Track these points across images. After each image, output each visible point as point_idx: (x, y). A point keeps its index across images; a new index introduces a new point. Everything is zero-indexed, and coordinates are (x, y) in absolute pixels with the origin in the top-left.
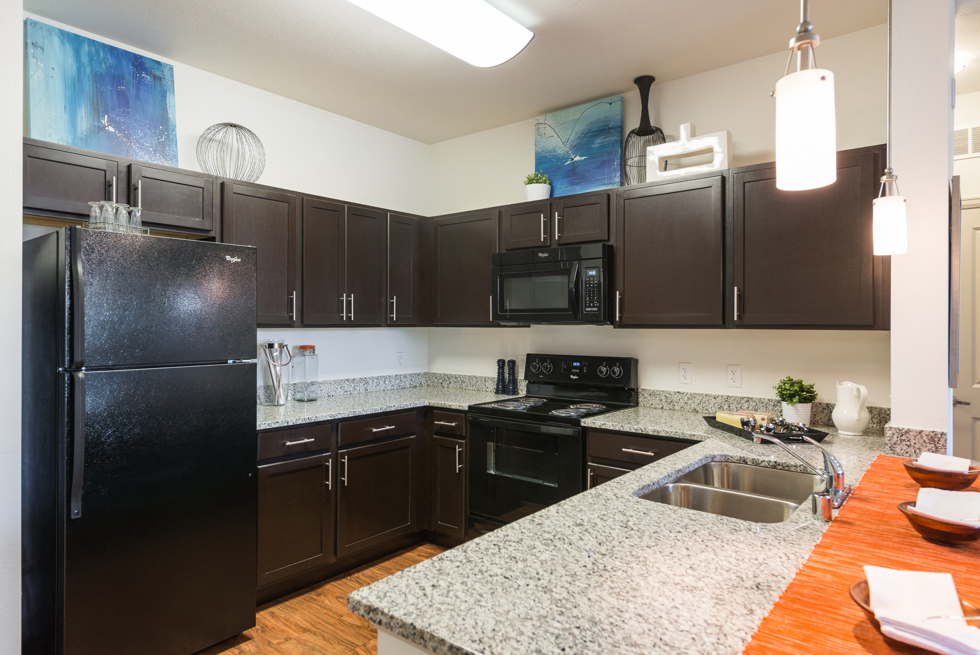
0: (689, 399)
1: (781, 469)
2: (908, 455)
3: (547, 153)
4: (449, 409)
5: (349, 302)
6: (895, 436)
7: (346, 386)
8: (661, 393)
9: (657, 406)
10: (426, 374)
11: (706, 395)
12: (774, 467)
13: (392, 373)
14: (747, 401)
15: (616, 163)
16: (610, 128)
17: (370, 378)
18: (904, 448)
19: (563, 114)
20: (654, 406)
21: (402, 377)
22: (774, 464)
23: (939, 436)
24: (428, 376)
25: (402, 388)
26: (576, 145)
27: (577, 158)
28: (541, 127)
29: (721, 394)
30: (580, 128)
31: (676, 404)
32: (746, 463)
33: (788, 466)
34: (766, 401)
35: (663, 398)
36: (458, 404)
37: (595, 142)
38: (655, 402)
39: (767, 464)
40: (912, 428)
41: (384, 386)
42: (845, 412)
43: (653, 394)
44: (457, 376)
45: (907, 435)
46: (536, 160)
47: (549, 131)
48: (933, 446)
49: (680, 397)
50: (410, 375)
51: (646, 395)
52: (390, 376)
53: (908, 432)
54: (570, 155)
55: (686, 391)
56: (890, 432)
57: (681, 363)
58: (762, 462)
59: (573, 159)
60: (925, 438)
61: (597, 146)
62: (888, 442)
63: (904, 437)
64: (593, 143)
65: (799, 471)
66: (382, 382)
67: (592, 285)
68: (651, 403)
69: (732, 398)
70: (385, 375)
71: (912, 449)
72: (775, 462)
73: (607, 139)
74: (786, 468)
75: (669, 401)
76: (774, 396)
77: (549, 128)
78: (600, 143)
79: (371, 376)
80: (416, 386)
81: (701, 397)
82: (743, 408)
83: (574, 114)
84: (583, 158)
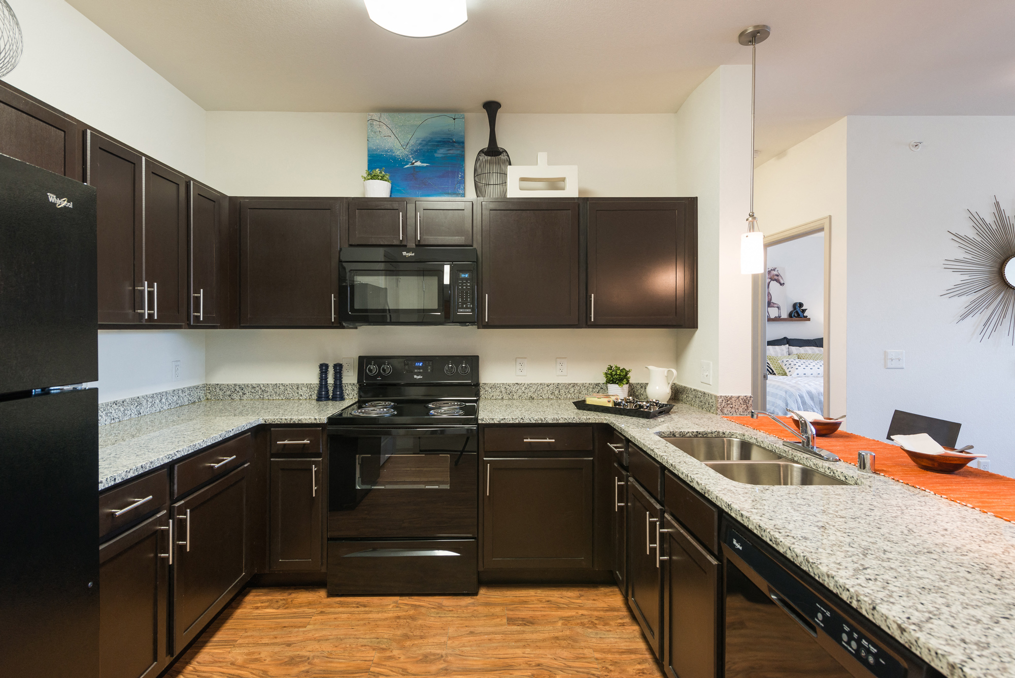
0: (526, 388)
1: (701, 437)
2: (731, 414)
3: (382, 152)
4: (298, 424)
5: (151, 294)
6: (724, 402)
7: (113, 412)
8: (501, 385)
9: (497, 397)
10: (205, 386)
11: (541, 384)
12: (696, 436)
13: (168, 388)
14: (574, 386)
15: (460, 176)
16: (455, 142)
17: (143, 397)
18: (729, 410)
19: (402, 117)
20: (494, 398)
21: (180, 391)
22: (696, 433)
23: (749, 398)
24: (208, 388)
25: (180, 406)
26: (417, 150)
27: (418, 164)
28: (374, 123)
29: (552, 382)
30: (422, 134)
31: (515, 394)
32: (675, 436)
33: (706, 434)
34: (587, 385)
35: (503, 390)
36: (313, 418)
37: (438, 152)
38: (496, 394)
39: (691, 435)
40: (733, 395)
41: (159, 406)
42: (657, 388)
43: (494, 387)
44: (255, 386)
45: (731, 400)
46: (369, 156)
47: (385, 130)
48: (745, 406)
49: (518, 387)
50: (189, 389)
51: (487, 389)
52: (166, 393)
53: (731, 398)
54: (410, 159)
55: (523, 382)
56: (721, 399)
57: (518, 358)
58: (687, 433)
59: (413, 164)
60: (741, 401)
61: (440, 156)
62: (719, 407)
63: (729, 402)
64: (436, 152)
65: (714, 436)
66: (158, 401)
67: (465, 287)
68: (491, 395)
69: (562, 385)
70: (161, 391)
71: (733, 410)
72: (697, 432)
73: (451, 152)
74: (705, 436)
75: (508, 392)
76: (603, 380)
77: (385, 127)
78: (444, 154)
79: (144, 394)
80: (194, 402)
81: (536, 387)
82: (570, 392)
83: (415, 119)
84: (425, 165)
